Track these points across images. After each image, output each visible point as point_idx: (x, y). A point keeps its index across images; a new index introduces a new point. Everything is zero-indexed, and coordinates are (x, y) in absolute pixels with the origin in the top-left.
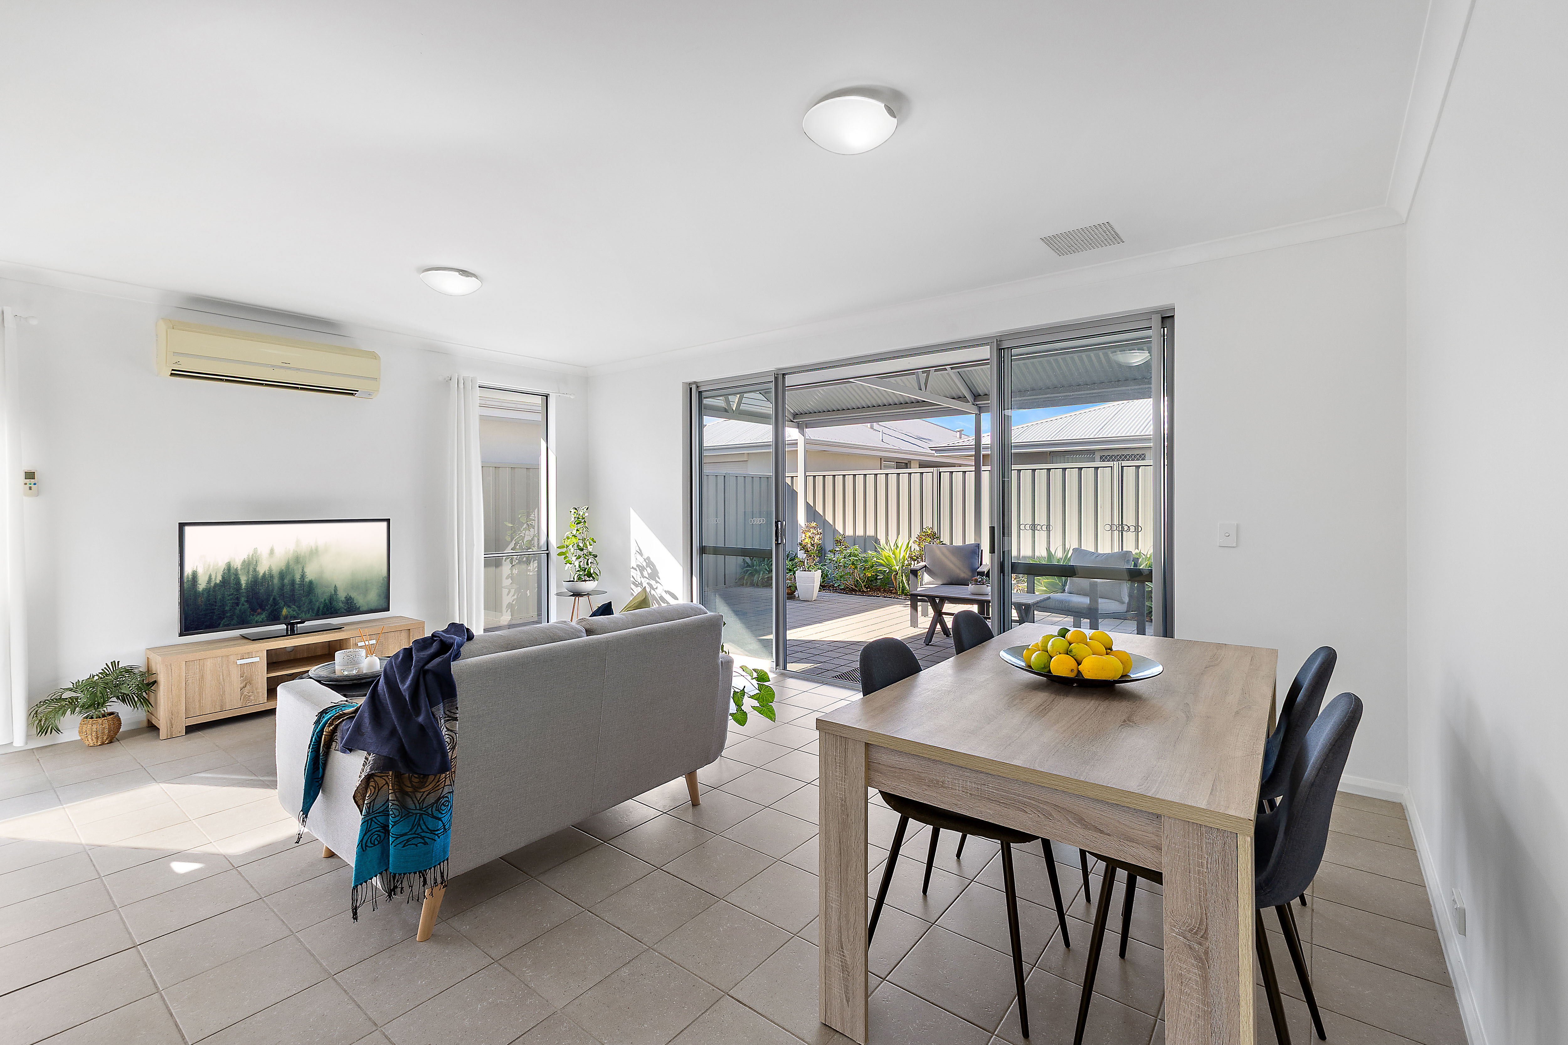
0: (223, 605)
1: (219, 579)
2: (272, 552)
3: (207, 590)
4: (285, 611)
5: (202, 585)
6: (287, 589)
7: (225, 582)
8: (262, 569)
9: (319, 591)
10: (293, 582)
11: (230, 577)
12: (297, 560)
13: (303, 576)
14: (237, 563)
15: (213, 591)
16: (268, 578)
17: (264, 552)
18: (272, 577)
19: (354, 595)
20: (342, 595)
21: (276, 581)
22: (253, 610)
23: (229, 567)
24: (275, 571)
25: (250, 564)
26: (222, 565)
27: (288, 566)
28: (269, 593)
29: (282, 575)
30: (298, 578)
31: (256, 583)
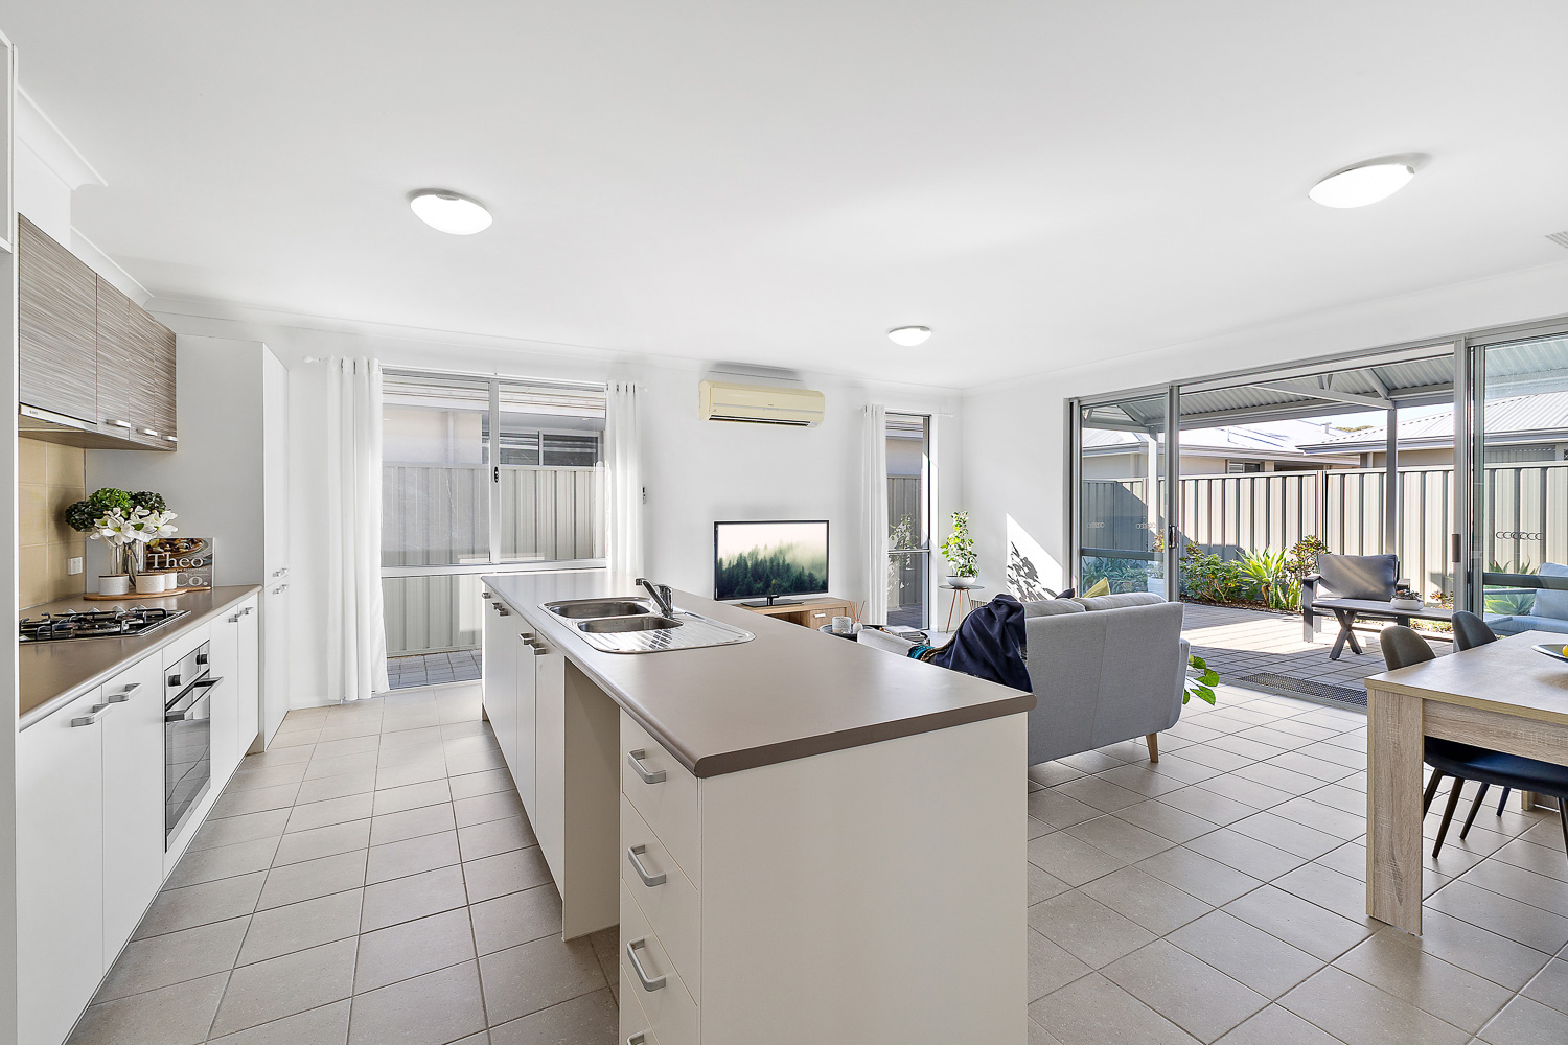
0: (738, 578)
1: (735, 562)
2: (766, 547)
3: (728, 569)
4: (773, 582)
5: (725, 566)
6: (775, 568)
7: (738, 564)
8: (760, 557)
9: (793, 570)
10: (778, 564)
11: (742, 561)
12: (781, 552)
13: (784, 561)
14: (746, 554)
15: (731, 570)
16: (763, 562)
17: (761, 547)
18: (766, 561)
19: (813, 572)
20: (807, 572)
21: (768, 564)
22: (755, 581)
23: (741, 556)
24: (768, 559)
25: (753, 554)
26: (737, 555)
27: (775, 555)
28: (764, 571)
29: (772, 561)
30: (781, 562)
31: (757, 565)
